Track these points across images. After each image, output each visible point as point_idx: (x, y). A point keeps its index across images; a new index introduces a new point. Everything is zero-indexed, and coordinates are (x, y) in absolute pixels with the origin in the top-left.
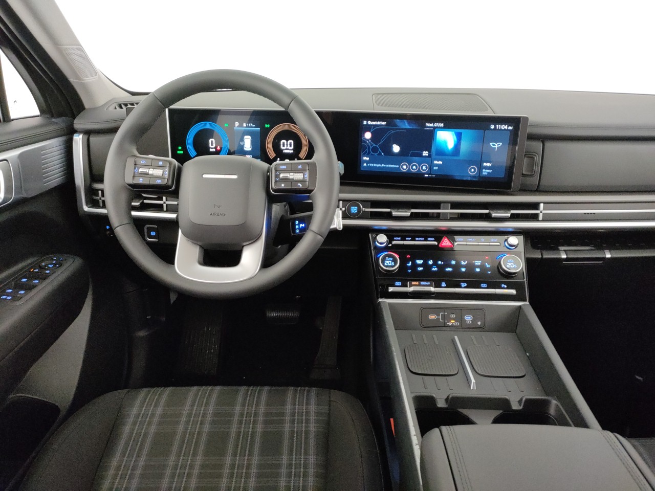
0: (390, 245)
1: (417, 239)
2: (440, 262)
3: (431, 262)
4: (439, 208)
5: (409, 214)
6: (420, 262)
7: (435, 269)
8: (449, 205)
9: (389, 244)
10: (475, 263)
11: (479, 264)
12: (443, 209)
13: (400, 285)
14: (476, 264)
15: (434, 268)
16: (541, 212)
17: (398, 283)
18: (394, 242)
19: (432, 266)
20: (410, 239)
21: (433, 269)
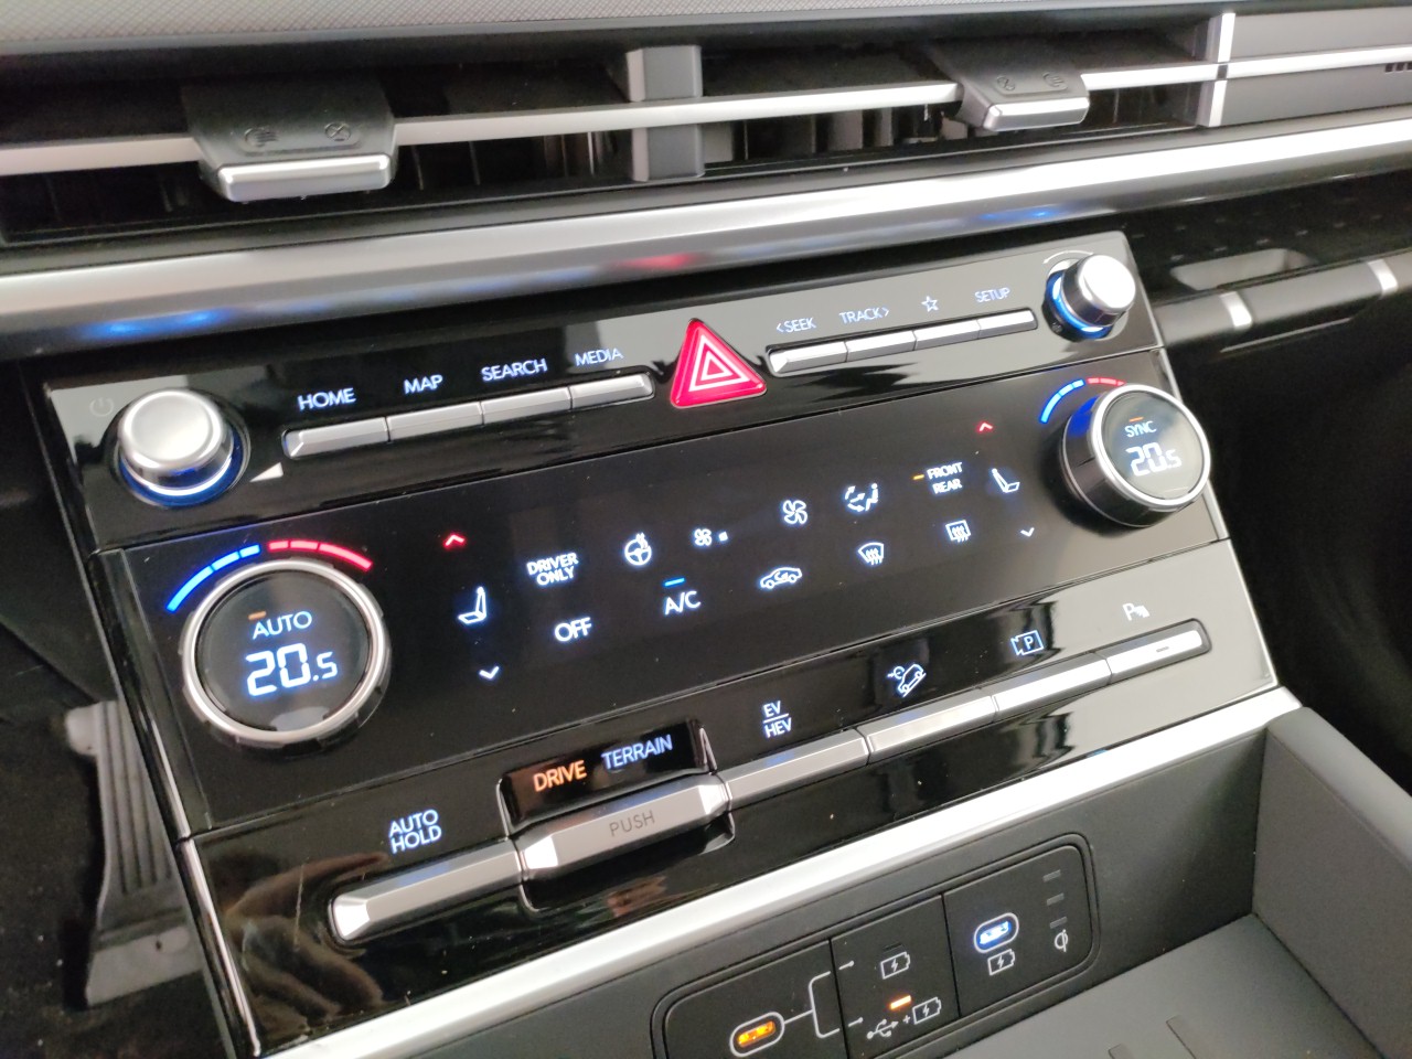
0: (275, 471)
1: (491, 374)
2: (702, 537)
3: (638, 551)
4: (617, 94)
5: (383, 162)
6: (552, 570)
7: (681, 603)
8: (692, 57)
9: (260, 464)
10: (927, 483)
11: (956, 484)
12: (650, 101)
13: (436, 834)
14: (938, 488)
15: (674, 593)
16: (1222, 73)
17: (412, 831)
18: (300, 442)
19: (652, 581)
20: (434, 382)
21: (670, 606)
